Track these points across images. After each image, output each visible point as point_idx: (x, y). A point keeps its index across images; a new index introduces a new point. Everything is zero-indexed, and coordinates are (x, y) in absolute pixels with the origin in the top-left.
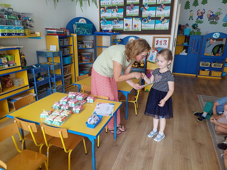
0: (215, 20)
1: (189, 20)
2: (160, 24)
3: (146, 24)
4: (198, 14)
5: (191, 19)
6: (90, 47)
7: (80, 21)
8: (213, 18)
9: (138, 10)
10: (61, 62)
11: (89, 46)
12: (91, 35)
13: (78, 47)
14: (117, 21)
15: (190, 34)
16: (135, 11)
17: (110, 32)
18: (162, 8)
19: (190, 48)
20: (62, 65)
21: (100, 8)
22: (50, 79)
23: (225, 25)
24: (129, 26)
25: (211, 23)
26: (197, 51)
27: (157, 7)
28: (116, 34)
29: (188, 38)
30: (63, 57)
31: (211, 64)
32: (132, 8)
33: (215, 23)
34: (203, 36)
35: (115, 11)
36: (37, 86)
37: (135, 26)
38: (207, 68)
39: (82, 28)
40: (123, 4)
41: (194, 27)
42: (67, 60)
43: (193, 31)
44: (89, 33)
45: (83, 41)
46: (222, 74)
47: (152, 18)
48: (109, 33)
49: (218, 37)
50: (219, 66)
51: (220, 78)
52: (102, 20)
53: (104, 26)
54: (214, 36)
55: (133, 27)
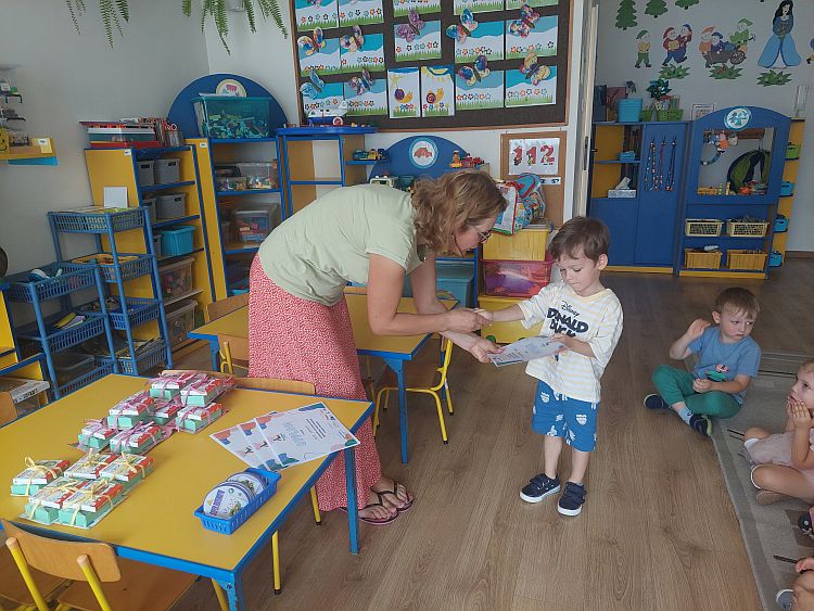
0: (729, 64)
1: (637, 66)
2: (522, 86)
3: (473, 86)
4: (666, 46)
5: (642, 64)
6: (264, 187)
7: (222, 90)
8: (724, 56)
9: (436, 36)
10: (149, 251)
11: (263, 181)
12: (263, 139)
13: (217, 186)
14: (363, 81)
15: (641, 120)
16: (429, 41)
17: (339, 125)
18: (528, 23)
19: (646, 170)
20: (154, 262)
21: (297, 35)
22: (110, 317)
23: (766, 80)
24: (410, 98)
25: (718, 74)
26: (670, 179)
27: (509, 23)
28: (361, 133)
29: (636, 133)
30: (156, 230)
31: (724, 227)
32: (416, 31)
33: (732, 74)
34: (689, 124)
35: (353, 44)
36: (51, 350)
37: (432, 98)
38: (711, 241)
39: (228, 116)
40: (379, 17)
41: (657, 91)
42: (176, 242)
43: (652, 107)
44: (256, 133)
45: (238, 165)
46: (768, 260)
47: (494, 66)
48: (332, 130)
49: (744, 123)
50: (756, 232)
51: (763, 276)
52: (308, 80)
53: (316, 106)
54: (729, 122)
55: (424, 102)
